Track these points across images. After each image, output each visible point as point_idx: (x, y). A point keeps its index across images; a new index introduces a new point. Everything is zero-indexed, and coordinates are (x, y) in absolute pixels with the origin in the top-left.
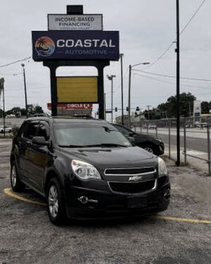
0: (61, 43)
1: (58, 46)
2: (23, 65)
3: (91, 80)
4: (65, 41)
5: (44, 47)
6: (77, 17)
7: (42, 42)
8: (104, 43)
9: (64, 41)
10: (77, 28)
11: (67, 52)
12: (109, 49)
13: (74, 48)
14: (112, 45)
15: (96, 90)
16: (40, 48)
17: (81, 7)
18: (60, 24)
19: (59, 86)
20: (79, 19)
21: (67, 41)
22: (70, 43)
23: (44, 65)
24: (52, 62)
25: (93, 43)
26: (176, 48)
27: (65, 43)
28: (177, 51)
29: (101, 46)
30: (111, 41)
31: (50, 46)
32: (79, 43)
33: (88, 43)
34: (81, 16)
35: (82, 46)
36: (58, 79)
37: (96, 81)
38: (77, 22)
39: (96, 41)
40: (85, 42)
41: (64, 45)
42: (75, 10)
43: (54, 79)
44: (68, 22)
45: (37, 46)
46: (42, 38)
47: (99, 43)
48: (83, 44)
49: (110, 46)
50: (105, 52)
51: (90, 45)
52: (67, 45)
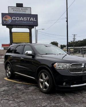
0: (14, 18)
1: (13, 19)
3: (27, 34)
5: (7, 20)
6: (20, 8)
7: (6, 18)
8: (32, 19)
9: (15, 18)
10: (21, 12)
11: (16, 22)
13: (19, 20)
14: (35, 20)
16: (5, 20)
17: (22, 4)
18: (13, 11)
20: (22, 9)
21: (17, 18)
22: (18, 19)
24: (10, 26)
25: (27, 19)
28: (67, 21)
30: (34, 18)
32: (21, 19)
33: (25, 19)
34: (22, 8)
38: (20, 10)
39: (28, 18)
42: (20, 5)
43: (11, 33)
44: (17, 10)
45: (4, 19)
46: (6, 16)
47: (30, 19)
48: (23, 19)
49: (34, 20)
50: (32, 23)
51: (26, 19)
52: (16, 19)
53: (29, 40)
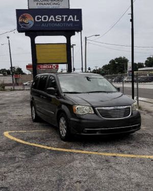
0: (38, 18)
1: (36, 20)
2: (8, 38)
4: (42, 16)
5: (25, 21)
7: (24, 18)
8: (71, 18)
10: (51, 7)
11: (43, 25)
12: (74, 22)
13: (48, 22)
14: (77, 19)
16: (22, 23)
18: (37, 4)
19: (38, 51)
22: (45, 18)
23: (26, 35)
24: (32, 33)
25: (62, 18)
26: (131, 18)
27: (41, 18)
28: (132, 20)
29: (68, 20)
30: (75, 16)
31: (30, 21)
32: (52, 18)
36: (37, 45)
37: (65, 46)
38: (50, 2)
39: (65, 16)
41: (40, 20)
43: (33, 45)
44: (43, 2)
46: (24, 14)
47: (67, 18)
48: (55, 19)
49: (75, 20)
50: (71, 25)
51: (60, 19)
52: (43, 20)
53: (66, 58)
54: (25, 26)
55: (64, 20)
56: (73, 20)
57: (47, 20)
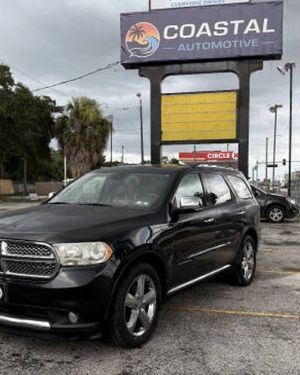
1: (166, 37)
4: (179, 27)
5: (140, 41)
7: (138, 32)
8: (253, 26)
9: (176, 27)
10: (202, 2)
11: (181, 47)
12: (263, 36)
13: (194, 39)
14: (268, 28)
15: (234, 116)
16: (134, 44)
19: (165, 110)
21: (183, 27)
22: (187, 31)
23: (141, 75)
24: (154, 69)
25: (231, 27)
27: (178, 32)
29: (246, 32)
30: (266, 21)
32: (204, 30)
33: (221, 28)
35: (209, 34)
36: (163, 97)
37: (233, 97)
39: (237, 23)
40: (216, 27)
41: (176, 36)
45: (129, 39)
46: (138, 25)
47: (242, 27)
48: (212, 30)
49: (265, 30)
50: (254, 42)
51: (226, 30)
52: (182, 35)
53: (233, 128)
54: (139, 53)
55: (236, 32)
56: (258, 31)
57: (192, 35)
